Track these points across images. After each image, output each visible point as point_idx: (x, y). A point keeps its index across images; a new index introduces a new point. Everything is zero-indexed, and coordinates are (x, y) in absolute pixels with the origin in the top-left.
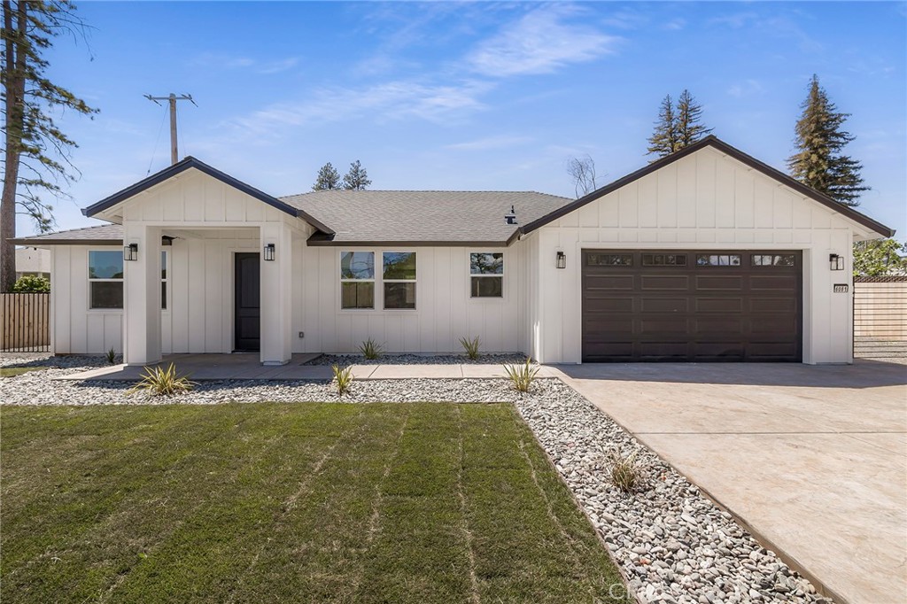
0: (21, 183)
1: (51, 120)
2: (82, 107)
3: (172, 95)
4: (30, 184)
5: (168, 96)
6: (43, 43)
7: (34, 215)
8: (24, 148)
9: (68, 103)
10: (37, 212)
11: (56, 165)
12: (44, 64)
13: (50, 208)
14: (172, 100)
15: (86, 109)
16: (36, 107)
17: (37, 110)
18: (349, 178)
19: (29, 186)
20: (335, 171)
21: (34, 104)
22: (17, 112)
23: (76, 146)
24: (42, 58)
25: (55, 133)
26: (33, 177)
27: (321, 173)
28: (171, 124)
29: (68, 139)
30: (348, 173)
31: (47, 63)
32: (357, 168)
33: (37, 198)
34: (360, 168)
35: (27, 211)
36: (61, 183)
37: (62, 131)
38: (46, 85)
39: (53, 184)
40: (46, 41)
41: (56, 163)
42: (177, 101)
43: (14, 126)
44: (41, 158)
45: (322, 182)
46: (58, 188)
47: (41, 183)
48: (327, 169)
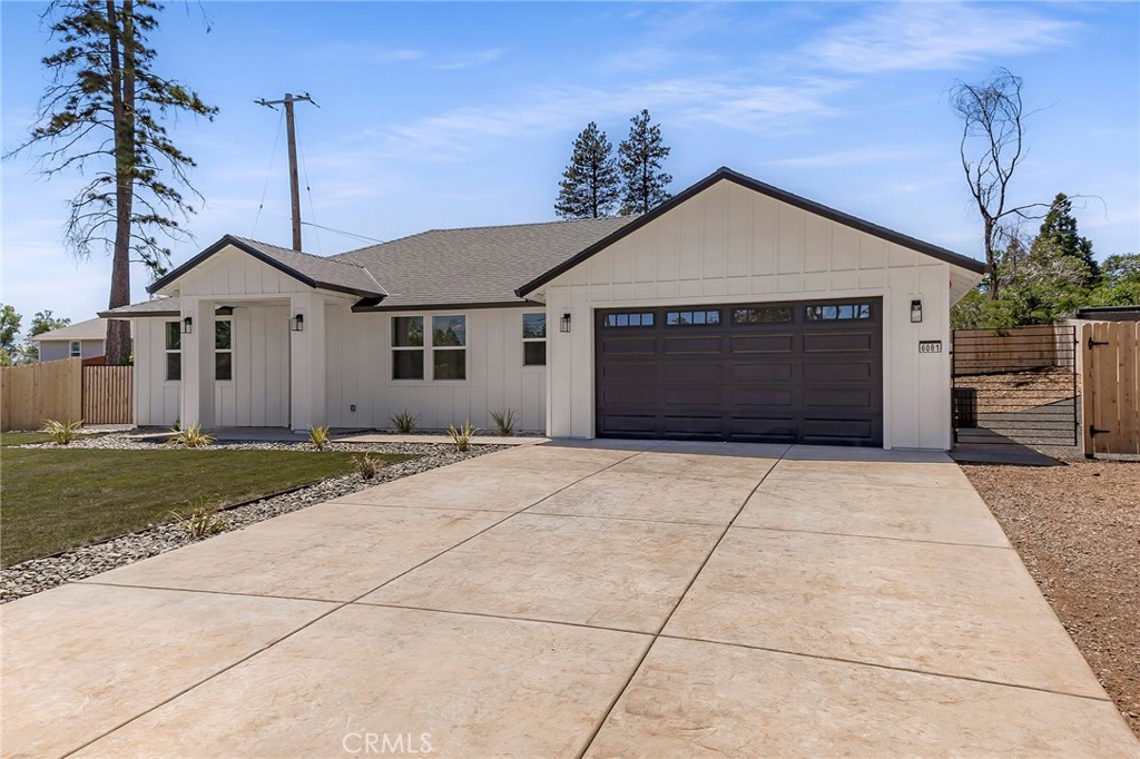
0: (134, 220)
1: (163, 130)
2: (197, 106)
3: (288, 96)
4: (144, 221)
5: (283, 99)
6: (148, 22)
7: (149, 263)
8: (135, 174)
9: (181, 104)
10: (153, 259)
11: (172, 193)
12: (150, 54)
13: (168, 252)
14: (288, 103)
15: (202, 109)
16: (146, 114)
17: (148, 118)
18: (629, 148)
19: (142, 225)
20: (603, 137)
21: (144, 111)
22: (125, 128)
23: (193, 165)
24: (147, 46)
25: (169, 150)
26: (147, 212)
27: (578, 144)
28: (289, 136)
29: (185, 155)
30: (627, 138)
31: (153, 51)
32: (643, 124)
33: (153, 240)
34: (649, 126)
35: (141, 258)
36: (178, 217)
37: (177, 145)
38: (154, 85)
39: (170, 220)
40: (150, 19)
41: (172, 190)
42: (294, 103)
43: (122, 147)
44: (155, 186)
45: (579, 160)
46: (175, 224)
47: (155, 219)
48: (589, 134)
